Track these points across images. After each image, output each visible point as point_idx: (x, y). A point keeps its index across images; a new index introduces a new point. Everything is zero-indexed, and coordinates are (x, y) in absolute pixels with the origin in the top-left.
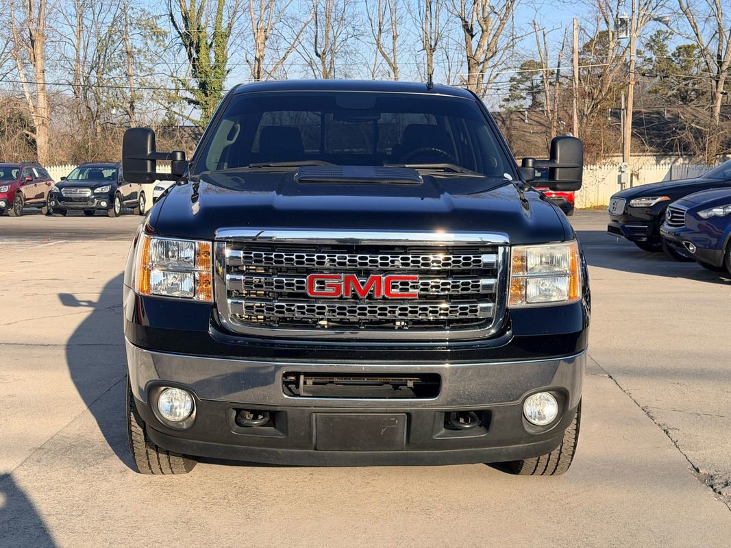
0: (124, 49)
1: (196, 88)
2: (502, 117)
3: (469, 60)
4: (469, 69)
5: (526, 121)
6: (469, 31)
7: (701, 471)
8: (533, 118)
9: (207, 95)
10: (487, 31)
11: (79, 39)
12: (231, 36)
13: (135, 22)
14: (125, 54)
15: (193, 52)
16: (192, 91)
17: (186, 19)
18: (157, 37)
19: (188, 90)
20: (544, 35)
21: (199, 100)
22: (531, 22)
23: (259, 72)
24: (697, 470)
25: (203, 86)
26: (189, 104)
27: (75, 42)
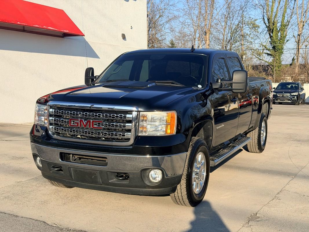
0: (241, 34)
1: (271, 49)
9: (275, 51)
11: (225, 31)
12: (289, 26)
13: (246, 23)
14: (241, 36)
15: (271, 33)
16: (269, 50)
17: (268, 20)
18: (255, 28)
19: (267, 50)
21: (272, 54)
23: (299, 40)
25: (274, 47)
26: (268, 56)
27: (223, 32)
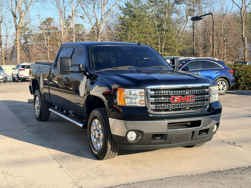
2: (25, 47)
3: (16, 27)
4: (16, 30)
5: (34, 48)
6: (15, 16)
7: (225, 142)
8: (36, 47)
10: (22, 17)
20: (42, 19)
22: (37, 15)
24: (224, 141)
